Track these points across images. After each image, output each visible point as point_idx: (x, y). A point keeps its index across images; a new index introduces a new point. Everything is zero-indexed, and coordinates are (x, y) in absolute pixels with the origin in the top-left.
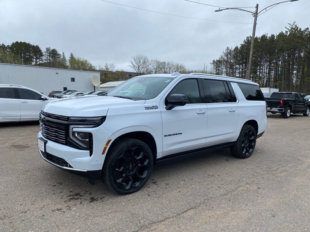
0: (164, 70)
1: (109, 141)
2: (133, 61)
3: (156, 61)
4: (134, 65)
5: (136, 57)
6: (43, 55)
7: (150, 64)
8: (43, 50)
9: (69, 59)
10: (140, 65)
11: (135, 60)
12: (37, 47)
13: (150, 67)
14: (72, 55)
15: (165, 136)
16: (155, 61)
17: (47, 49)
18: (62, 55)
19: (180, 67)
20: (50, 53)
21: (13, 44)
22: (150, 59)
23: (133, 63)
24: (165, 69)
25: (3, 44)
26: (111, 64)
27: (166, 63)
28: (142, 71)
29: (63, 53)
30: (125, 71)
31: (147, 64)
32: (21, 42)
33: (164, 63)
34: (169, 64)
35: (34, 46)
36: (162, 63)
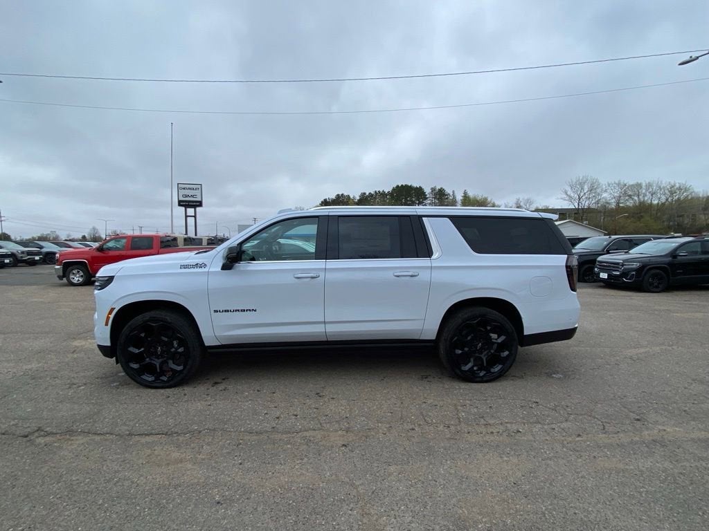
0: (638, 198)
1: (112, 309)
2: (568, 189)
3: (619, 184)
4: (570, 197)
5: (574, 181)
6: (427, 198)
7: (606, 191)
8: (427, 190)
9: (462, 198)
10: (582, 194)
11: (572, 188)
12: (420, 189)
13: (605, 195)
14: (465, 193)
15: (216, 311)
16: (615, 183)
17: (432, 189)
18: (451, 194)
19: (680, 189)
20: (435, 194)
21: (394, 189)
22: (603, 181)
23: (569, 193)
24: (641, 197)
25: (383, 191)
26: (526, 198)
27: (644, 184)
28: (587, 204)
29: (453, 192)
30: (550, 208)
31: (598, 191)
32: (402, 185)
33: (639, 185)
34: (649, 185)
35: (417, 188)
36: (632, 185)
